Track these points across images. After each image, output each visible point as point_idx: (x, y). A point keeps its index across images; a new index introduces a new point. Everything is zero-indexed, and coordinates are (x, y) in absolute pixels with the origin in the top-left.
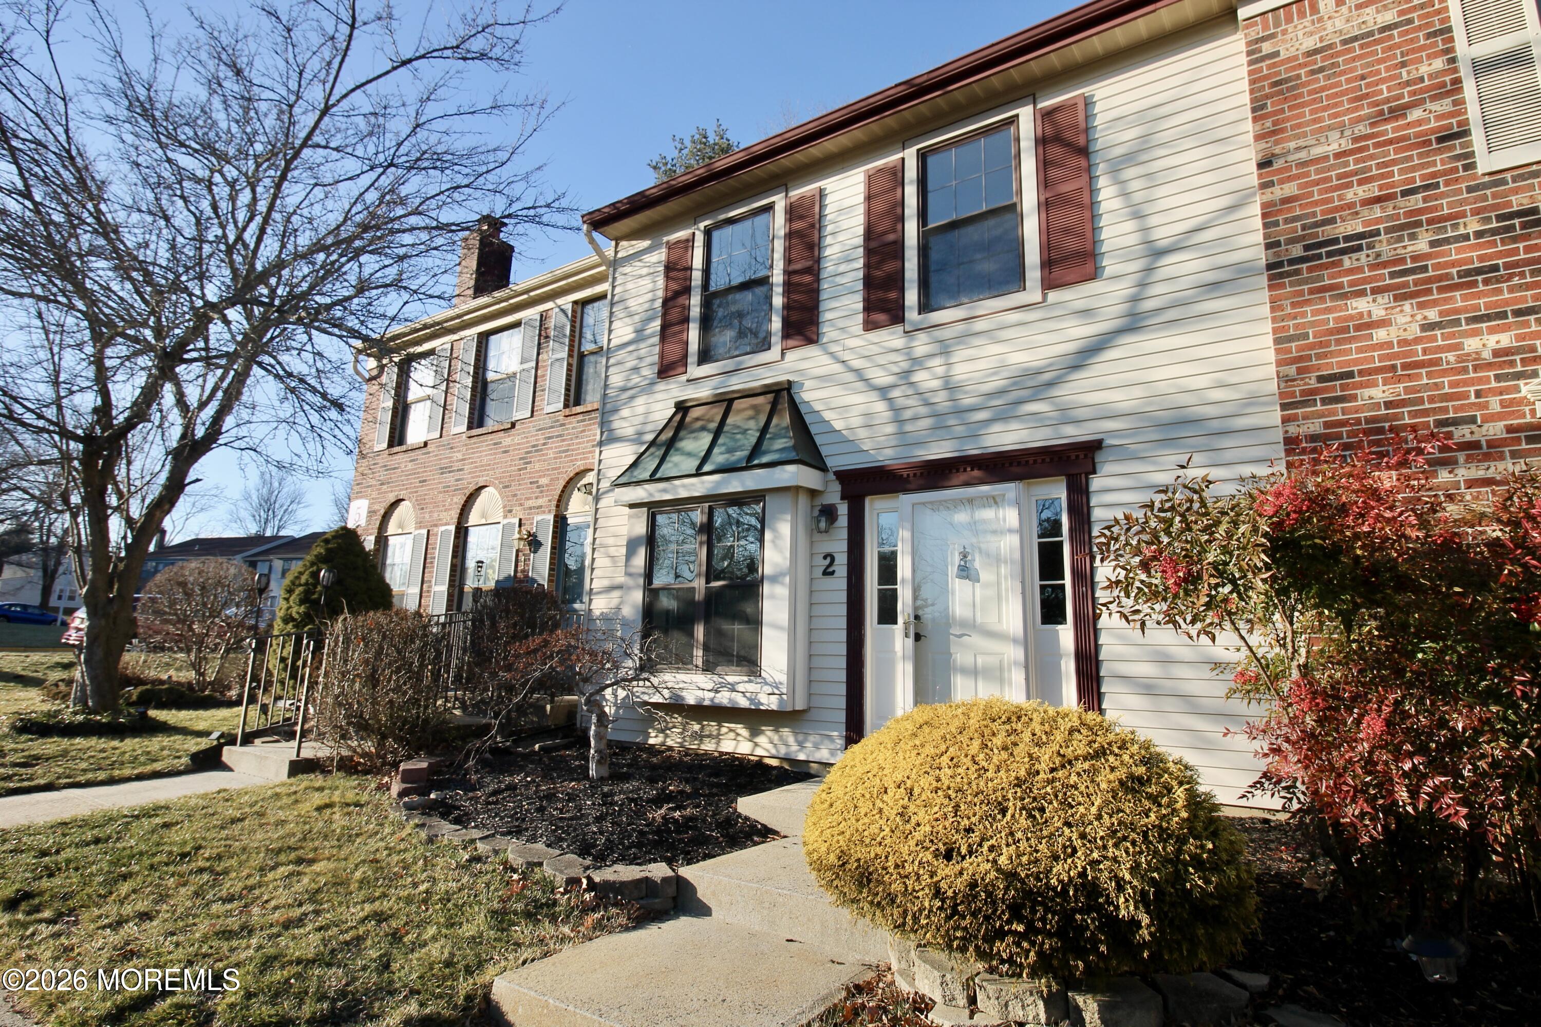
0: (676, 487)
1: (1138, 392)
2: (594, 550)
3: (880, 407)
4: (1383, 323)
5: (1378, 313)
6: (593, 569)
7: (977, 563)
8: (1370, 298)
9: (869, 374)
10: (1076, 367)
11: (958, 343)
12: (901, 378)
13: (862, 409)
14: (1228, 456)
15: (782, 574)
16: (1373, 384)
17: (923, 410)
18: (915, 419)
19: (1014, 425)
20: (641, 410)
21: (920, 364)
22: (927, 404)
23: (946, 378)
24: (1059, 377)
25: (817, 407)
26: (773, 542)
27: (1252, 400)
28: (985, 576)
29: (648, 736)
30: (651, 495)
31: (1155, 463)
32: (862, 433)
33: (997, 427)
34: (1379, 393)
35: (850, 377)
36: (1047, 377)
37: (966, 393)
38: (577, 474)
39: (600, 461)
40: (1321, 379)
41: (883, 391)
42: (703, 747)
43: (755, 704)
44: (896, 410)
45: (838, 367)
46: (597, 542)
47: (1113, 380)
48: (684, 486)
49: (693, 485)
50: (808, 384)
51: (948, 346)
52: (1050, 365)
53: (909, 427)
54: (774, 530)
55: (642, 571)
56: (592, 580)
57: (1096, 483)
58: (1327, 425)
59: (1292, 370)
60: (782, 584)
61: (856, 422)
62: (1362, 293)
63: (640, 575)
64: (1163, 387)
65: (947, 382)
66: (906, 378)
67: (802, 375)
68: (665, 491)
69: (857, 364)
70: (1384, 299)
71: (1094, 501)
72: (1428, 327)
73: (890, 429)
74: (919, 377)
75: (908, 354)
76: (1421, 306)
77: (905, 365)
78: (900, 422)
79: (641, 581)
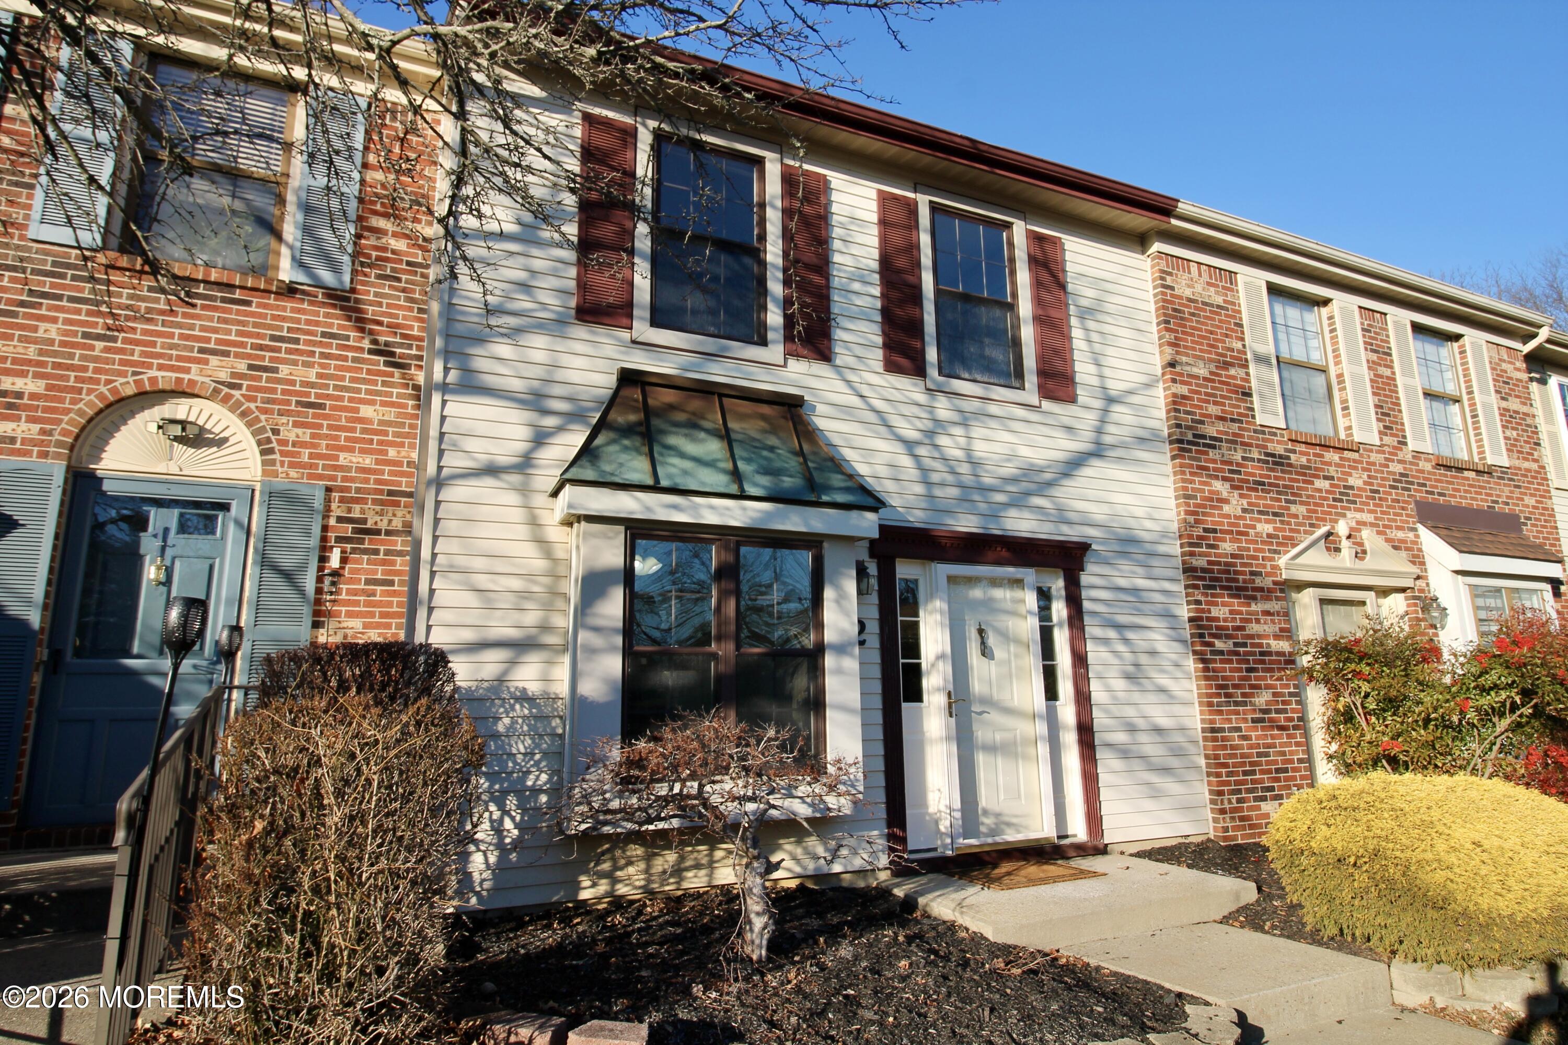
0: (696, 507)
1: (1105, 509)
2: (433, 574)
3: (906, 461)
4: (1226, 501)
5: (1225, 495)
6: (431, 610)
7: (991, 640)
8: (1221, 483)
9: (896, 421)
10: (1066, 475)
11: (976, 419)
12: (926, 436)
13: (886, 458)
14: (1157, 572)
15: (850, 644)
16: (1224, 540)
17: (949, 478)
18: (943, 484)
19: (1026, 514)
20: (539, 356)
21: (943, 428)
22: (953, 472)
23: (968, 451)
24: (1056, 480)
25: (836, 440)
26: (837, 602)
27: (1164, 534)
28: (999, 653)
29: (577, 887)
30: (648, 509)
31: (1119, 570)
32: (890, 486)
33: (1013, 512)
34: (1227, 547)
35: (871, 417)
36: (1048, 476)
37: (987, 471)
38: (142, 394)
39: (443, 418)
40: (1205, 530)
41: (909, 445)
42: (685, 885)
43: (820, 810)
44: (924, 471)
45: (855, 401)
46: (440, 559)
47: (1091, 494)
48: (712, 507)
49: (728, 509)
50: (820, 408)
51: (966, 419)
52: (1049, 467)
53: (938, 492)
54: (838, 587)
55: (620, 624)
56: (429, 628)
57: (1085, 579)
58: (1209, 562)
59: (1191, 519)
60: (851, 655)
61: (883, 471)
62: (1217, 478)
63: (615, 630)
64: (1119, 510)
65: (969, 456)
66: (931, 438)
67: (814, 395)
68: (675, 507)
69: (879, 404)
70: (1227, 485)
71: (1084, 594)
72: (1244, 510)
73: (919, 489)
74: (943, 441)
75: (931, 413)
76: (1241, 496)
77: (929, 425)
78: (928, 484)
79: (619, 641)
